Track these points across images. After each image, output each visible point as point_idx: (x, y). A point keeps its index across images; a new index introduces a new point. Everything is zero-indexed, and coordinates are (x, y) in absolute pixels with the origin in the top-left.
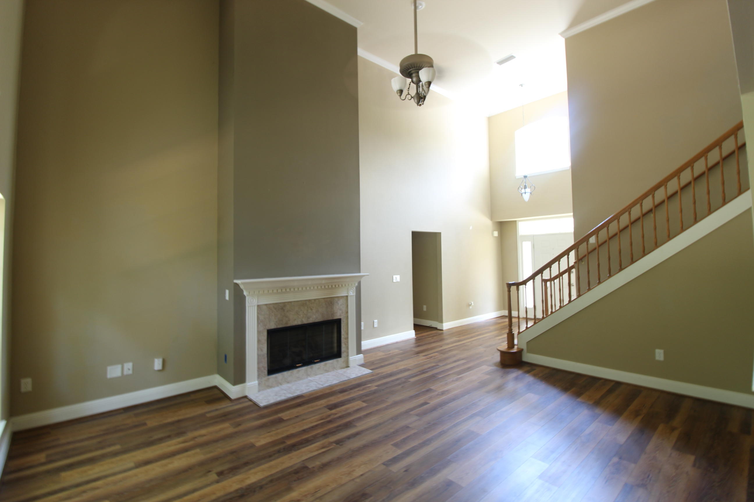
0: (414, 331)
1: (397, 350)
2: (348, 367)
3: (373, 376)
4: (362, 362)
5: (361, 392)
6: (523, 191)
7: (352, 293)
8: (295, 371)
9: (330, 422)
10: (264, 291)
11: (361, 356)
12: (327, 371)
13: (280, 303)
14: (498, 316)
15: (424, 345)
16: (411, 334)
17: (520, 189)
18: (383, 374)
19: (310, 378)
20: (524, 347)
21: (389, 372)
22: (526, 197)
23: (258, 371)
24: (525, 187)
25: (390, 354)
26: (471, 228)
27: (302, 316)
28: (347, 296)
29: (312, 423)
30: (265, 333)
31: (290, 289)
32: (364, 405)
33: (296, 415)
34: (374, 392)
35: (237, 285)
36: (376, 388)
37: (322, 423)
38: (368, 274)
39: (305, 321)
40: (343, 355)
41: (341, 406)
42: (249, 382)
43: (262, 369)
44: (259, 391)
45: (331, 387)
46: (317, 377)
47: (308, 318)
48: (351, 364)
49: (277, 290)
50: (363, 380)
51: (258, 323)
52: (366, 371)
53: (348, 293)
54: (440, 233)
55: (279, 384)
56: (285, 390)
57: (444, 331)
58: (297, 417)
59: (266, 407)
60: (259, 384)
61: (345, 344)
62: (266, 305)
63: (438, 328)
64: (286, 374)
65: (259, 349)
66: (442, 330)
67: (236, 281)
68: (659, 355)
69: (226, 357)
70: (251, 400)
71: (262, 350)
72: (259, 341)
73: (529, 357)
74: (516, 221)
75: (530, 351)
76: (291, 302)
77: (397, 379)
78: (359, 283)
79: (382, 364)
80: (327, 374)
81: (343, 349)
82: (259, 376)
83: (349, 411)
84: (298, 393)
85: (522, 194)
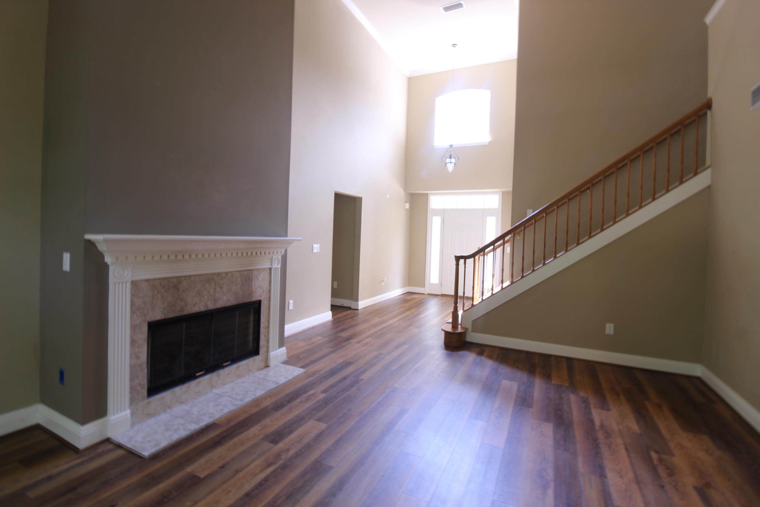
0: (331, 312)
1: (319, 338)
2: (267, 366)
3: (310, 377)
4: (284, 358)
5: (307, 405)
6: (448, 160)
7: (277, 265)
8: (193, 384)
9: (285, 467)
10: (145, 257)
11: (284, 349)
12: (240, 376)
13: (173, 278)
14: (404, 293)
15: (348, 328)
16: (327, 316)
17: (444, 159)
18: (322, 373)
19: (215, 391)
20: (469, 326)
21: (328, 369)
22: (450, 167)
23: (131, 393)
24: (450, 157)
25: (313, 343)
26: (388, 196)
27: (206, 297)
28: (270, 269)
29: (255, 475)
30: (145, 329)
31: (190, 256)
32: (323, 426)
33: (220, 464)
34: (326, 402)
35: (91, 244)
36: (324, 395)
37: (273, 472)
38: (301, 239)
39: (211, 306)
40: (262, 351)
41: (290, 432)
42: (114, 414)
43: (139, 388)
44: (133, 425)
45: (257, 402)
46: (227, 388)
47: (216, 301)
48: (272, 362)
49: (169, 256)
50: (299, 385)
51: (133, 312)
52: (296, 371)
53: (272, 265)
54: (361, 199)
55: (166, 407)
56: (182, 418)
57: (359, 312)
58: (223, 467)
59: (156, 457)
60: (132, 414)
61: (265, 336)
62: (147, 280)
63: (352, 307)
64: (178, 390)
65: (134, 355)
66: (358, 310)
67: (88, 237)
68: (610, 329)
69: (62, 374)
70: (119, 446)
71: (138, 357)
72: (133, 342)
73: (474, 337)
74: (427, 194)
75: (474, 330)
76: (190, 276)
77: (345, 378)
78: (286, 251)
79: (312, 358)
80: (240, 381)
81: (262, 342)
82: (132, 401)
83: (306, 441)
84: (206, 421)
85: (446, 164)
